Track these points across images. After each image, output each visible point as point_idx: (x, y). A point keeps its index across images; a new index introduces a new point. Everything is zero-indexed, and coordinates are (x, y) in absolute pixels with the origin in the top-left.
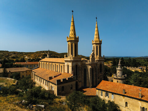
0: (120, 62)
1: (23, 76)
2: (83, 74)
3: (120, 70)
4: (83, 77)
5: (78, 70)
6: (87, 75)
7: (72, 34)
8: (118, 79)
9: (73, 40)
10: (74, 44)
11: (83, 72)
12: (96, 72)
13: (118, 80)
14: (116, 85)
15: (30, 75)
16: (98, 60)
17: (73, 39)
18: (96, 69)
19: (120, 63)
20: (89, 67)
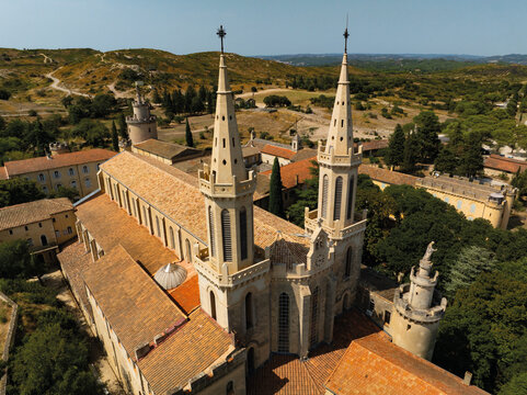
0: (428, 255)
1: (43, 238)
2: (275, 314)
3: (424, 287)
4: (276, 324)
5: (253, 308)
6: (291, 318)
7: (225, 162)
8: (411, 320)
9: (231, 199)
10: (232, 213)
11: (276, 306)
12: (327, 295)
13: (412, 324)
14: (405, 387)
15: (69, 228)
16: (338, 241)
17: (231, 194)
18: (328, 286)
19: (431, 258)
20: (303, 292)
